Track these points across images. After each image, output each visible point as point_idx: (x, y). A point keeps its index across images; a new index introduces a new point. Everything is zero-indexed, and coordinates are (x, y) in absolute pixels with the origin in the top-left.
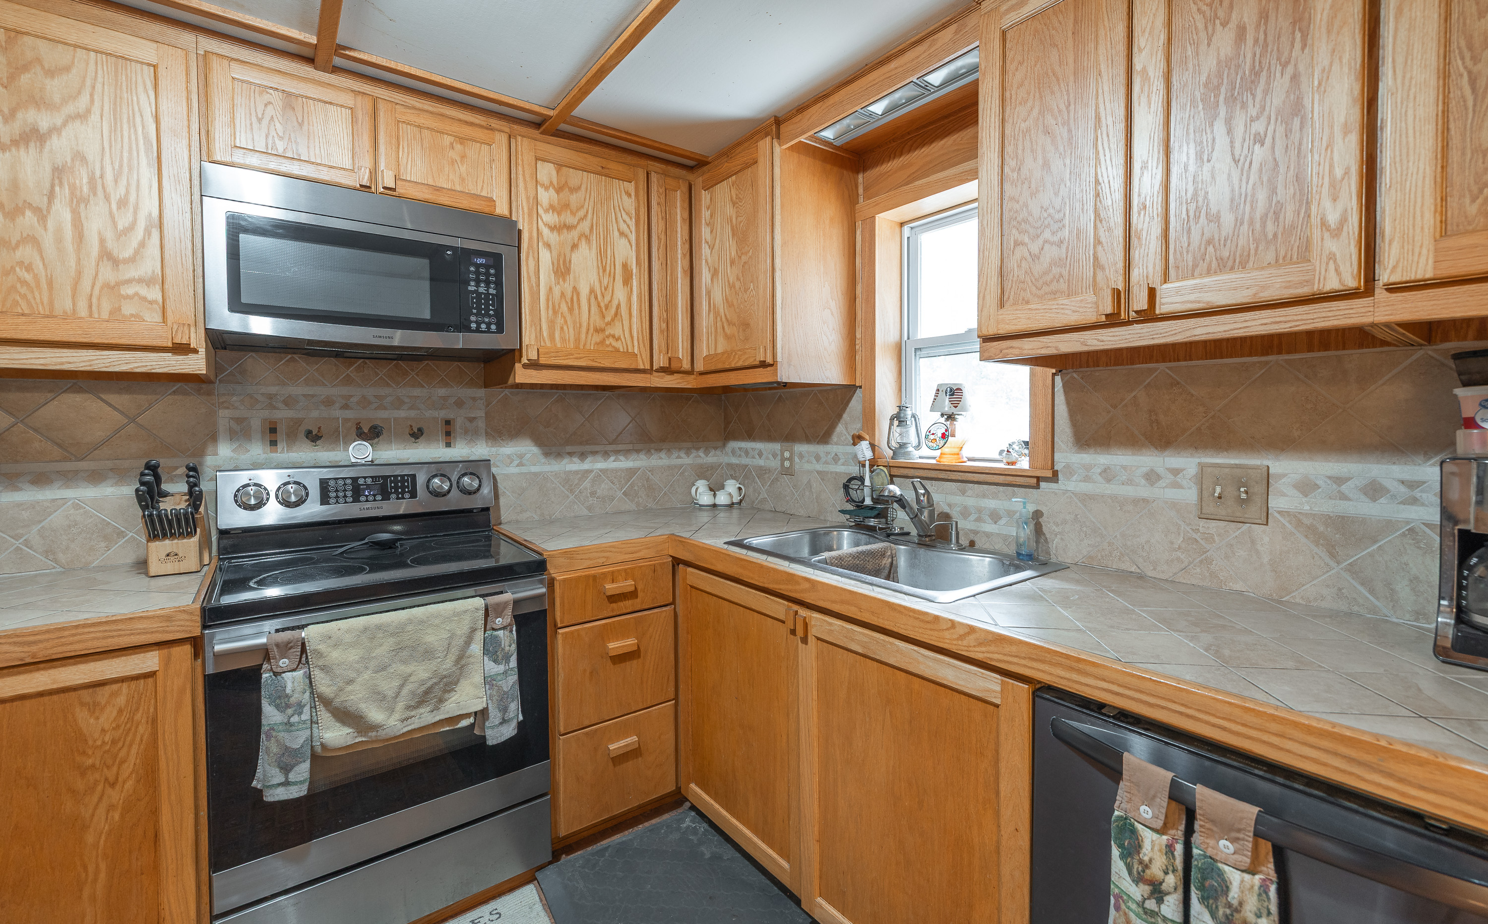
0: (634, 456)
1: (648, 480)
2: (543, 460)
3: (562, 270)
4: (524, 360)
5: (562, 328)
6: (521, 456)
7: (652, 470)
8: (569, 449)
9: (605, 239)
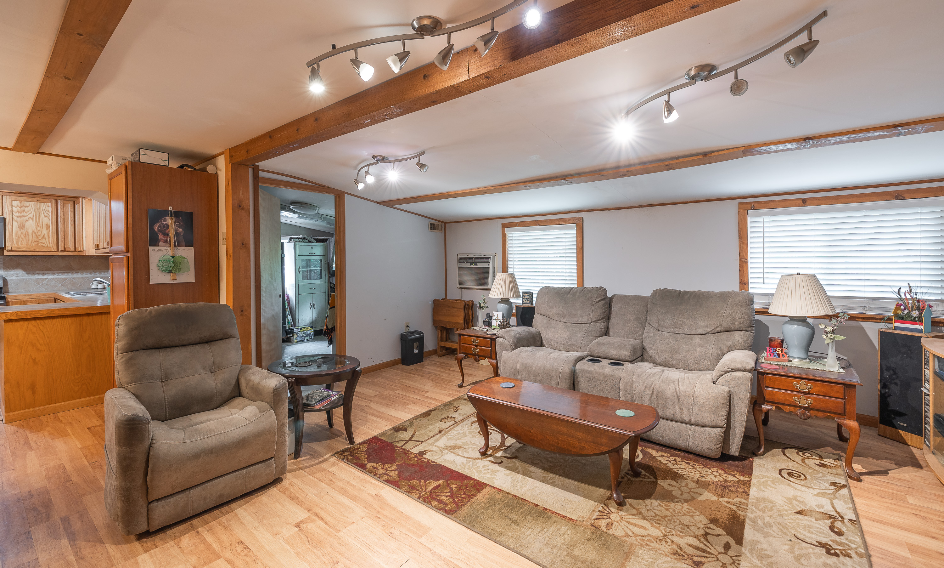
0: (67, 274)
1: (72, 281)
2: (27, 275)
3: (22, 226)
4: (7, 250)
5: (21, 242)
6: (17, 274)
7: (74, 278)
8: (37, 272)
9: (39, 219)
